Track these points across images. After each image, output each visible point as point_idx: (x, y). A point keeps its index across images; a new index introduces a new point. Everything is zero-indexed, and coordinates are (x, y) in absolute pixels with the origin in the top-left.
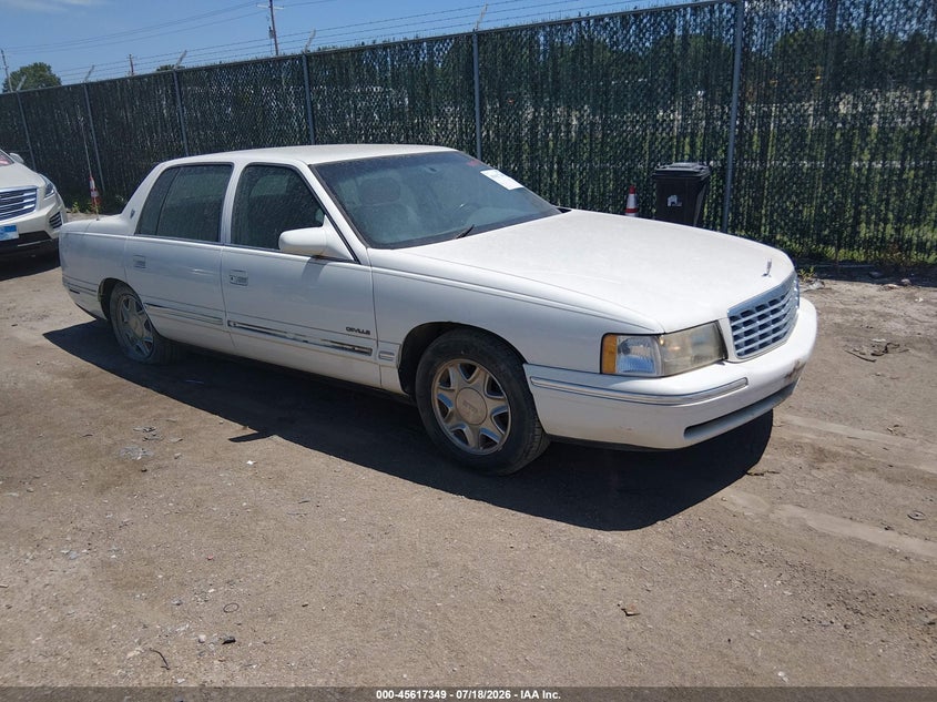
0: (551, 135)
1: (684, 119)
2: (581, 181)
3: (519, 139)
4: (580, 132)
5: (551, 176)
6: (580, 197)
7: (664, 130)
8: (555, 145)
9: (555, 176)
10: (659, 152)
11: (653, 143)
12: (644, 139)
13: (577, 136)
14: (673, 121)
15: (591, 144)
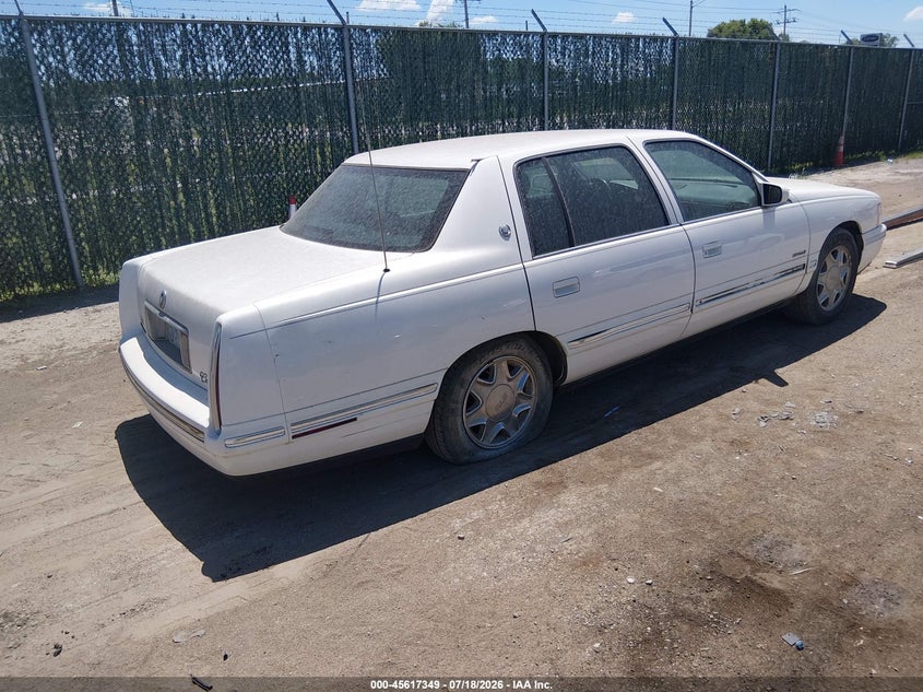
0: (166, 150)
1: (311, 132)
2: (216, 200)
3: (120, 160)
4: (203, 146)
5: (175, 199)
6: (218, 218)
7: (295, 141)
8: (174, 161)
9: (181, 197)
10: (295, 163)
11: (288, 155)
12: (277, 150)
13: (202, 152)
14: (301, 133)
15: (220, 158)
